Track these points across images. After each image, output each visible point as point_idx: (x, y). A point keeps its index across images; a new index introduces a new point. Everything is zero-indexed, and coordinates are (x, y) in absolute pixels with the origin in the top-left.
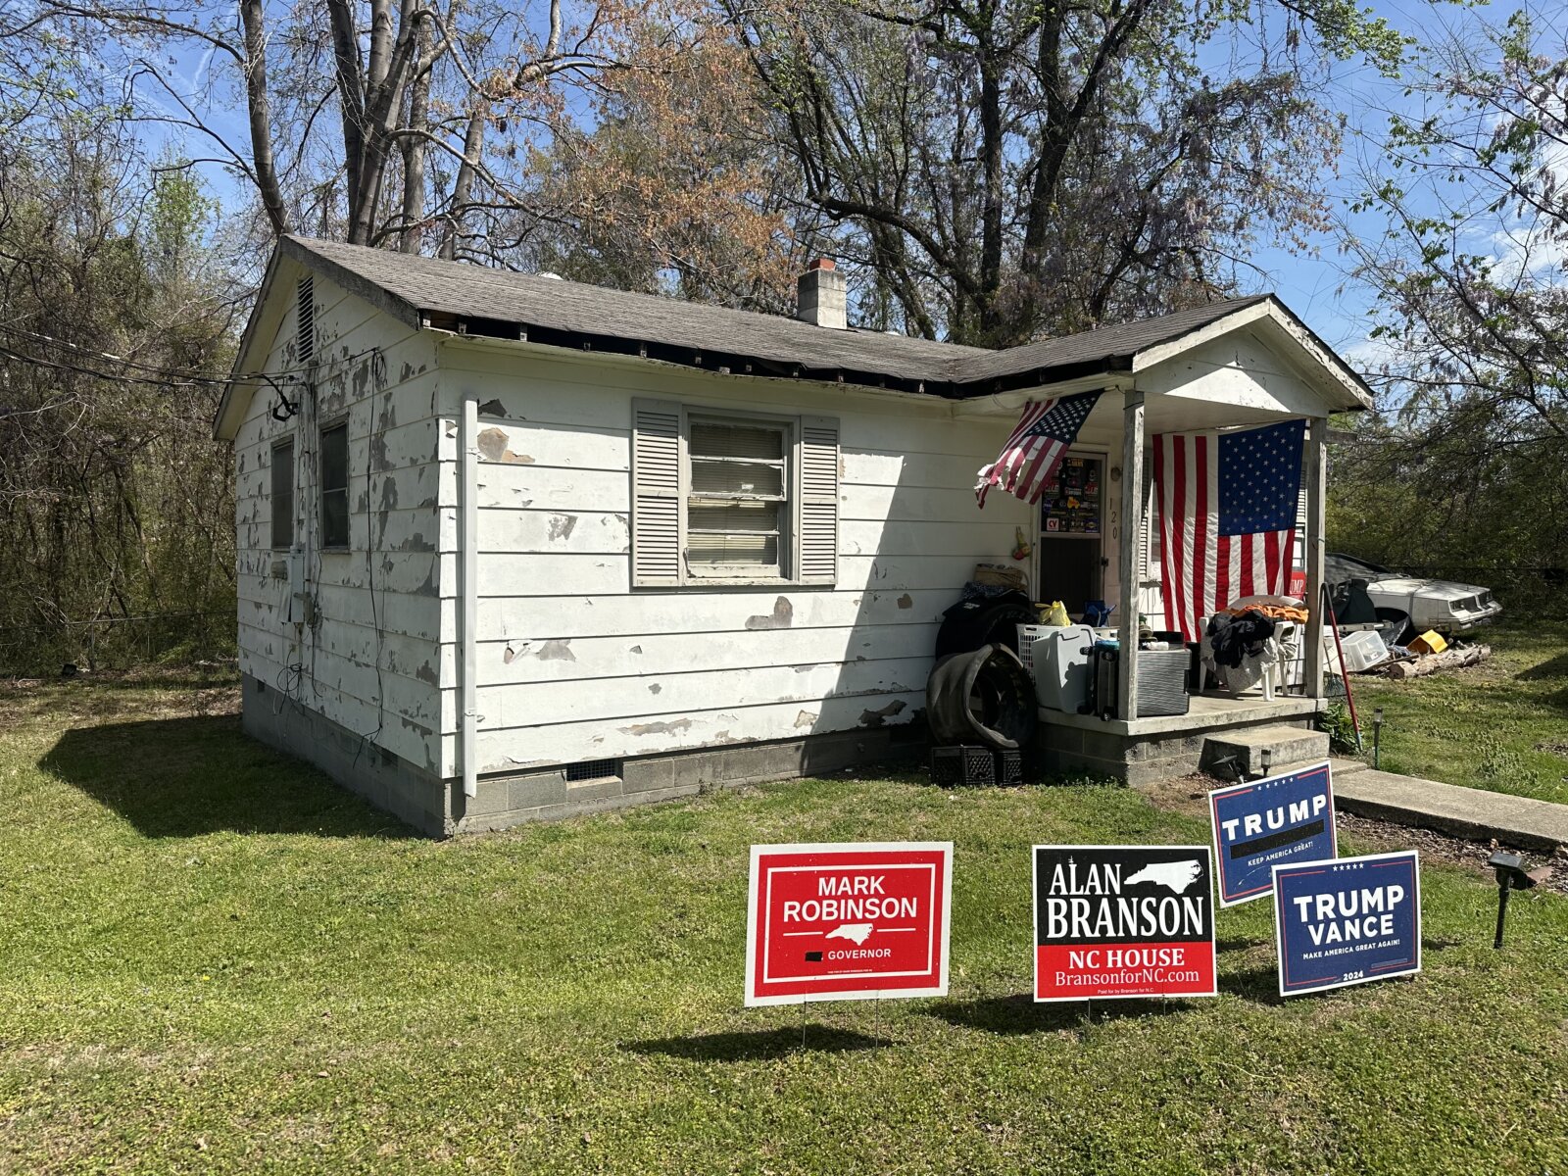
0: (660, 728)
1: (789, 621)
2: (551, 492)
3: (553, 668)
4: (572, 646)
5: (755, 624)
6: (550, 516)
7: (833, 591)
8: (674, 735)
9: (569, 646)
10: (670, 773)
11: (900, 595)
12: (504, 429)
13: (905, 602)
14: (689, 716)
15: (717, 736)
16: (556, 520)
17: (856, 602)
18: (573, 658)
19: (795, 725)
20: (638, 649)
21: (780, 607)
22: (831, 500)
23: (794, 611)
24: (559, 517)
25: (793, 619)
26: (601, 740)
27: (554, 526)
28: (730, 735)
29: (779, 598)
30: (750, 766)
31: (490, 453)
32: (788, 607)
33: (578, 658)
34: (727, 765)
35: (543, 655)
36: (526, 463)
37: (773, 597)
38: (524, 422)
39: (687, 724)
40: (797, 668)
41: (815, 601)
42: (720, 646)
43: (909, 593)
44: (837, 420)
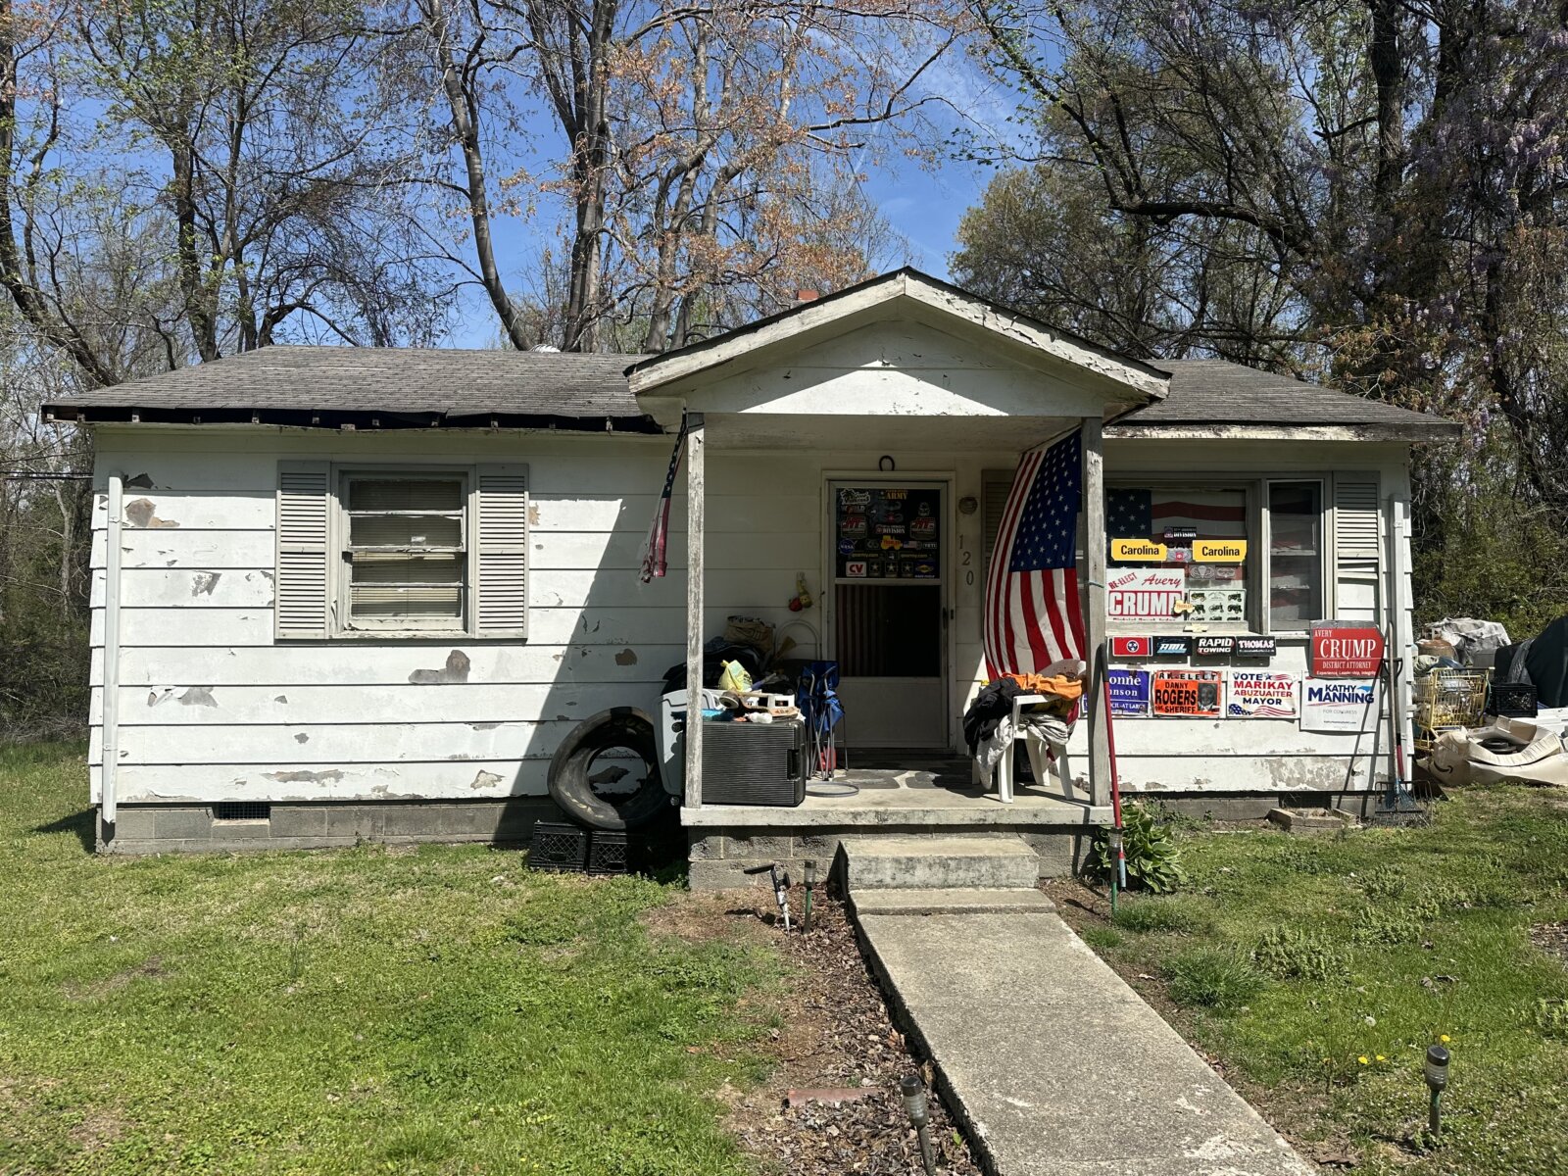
0: (308, 777)
1: (466, 676)
2: (195, 552)
3: (195, 712)
4: (215, 693)
5: (420, 678)
6: (195, 574)
7: (524, 645)
8: (323, 785)
9: (211, 693)
10: (322, 822)
11: (620, 650)
12: (152, 499)
13: (626, 658)
14: (341, 768)
15: (374, 790)
16: (200, 577)
17: (556, 657)
18: (215, 704)
19: (473, 786)
20: (282, 699)
21: (455, 661)
22: (518, 549)
23: (471, 665)
24: (203, 574)
25: (470, 674)
26: (243, 783)
27: (198, 583)
28: (389, 790)
29: (453, 652)
30: (417, 824)
31: (138, 521)
32: (465, 661)
33: (220, 704)
34: (389, 820)
35: (185, 700)
36: (171, 527)
37: (447, 651)
38: (170, 491)
39: (338, 776)
40: (474, 725)
41: (500, 656)
42: (378, 700)
43: (632, 648)
44: (527, 466)
